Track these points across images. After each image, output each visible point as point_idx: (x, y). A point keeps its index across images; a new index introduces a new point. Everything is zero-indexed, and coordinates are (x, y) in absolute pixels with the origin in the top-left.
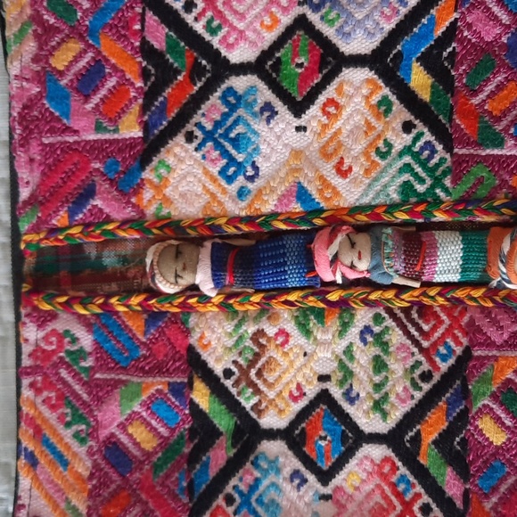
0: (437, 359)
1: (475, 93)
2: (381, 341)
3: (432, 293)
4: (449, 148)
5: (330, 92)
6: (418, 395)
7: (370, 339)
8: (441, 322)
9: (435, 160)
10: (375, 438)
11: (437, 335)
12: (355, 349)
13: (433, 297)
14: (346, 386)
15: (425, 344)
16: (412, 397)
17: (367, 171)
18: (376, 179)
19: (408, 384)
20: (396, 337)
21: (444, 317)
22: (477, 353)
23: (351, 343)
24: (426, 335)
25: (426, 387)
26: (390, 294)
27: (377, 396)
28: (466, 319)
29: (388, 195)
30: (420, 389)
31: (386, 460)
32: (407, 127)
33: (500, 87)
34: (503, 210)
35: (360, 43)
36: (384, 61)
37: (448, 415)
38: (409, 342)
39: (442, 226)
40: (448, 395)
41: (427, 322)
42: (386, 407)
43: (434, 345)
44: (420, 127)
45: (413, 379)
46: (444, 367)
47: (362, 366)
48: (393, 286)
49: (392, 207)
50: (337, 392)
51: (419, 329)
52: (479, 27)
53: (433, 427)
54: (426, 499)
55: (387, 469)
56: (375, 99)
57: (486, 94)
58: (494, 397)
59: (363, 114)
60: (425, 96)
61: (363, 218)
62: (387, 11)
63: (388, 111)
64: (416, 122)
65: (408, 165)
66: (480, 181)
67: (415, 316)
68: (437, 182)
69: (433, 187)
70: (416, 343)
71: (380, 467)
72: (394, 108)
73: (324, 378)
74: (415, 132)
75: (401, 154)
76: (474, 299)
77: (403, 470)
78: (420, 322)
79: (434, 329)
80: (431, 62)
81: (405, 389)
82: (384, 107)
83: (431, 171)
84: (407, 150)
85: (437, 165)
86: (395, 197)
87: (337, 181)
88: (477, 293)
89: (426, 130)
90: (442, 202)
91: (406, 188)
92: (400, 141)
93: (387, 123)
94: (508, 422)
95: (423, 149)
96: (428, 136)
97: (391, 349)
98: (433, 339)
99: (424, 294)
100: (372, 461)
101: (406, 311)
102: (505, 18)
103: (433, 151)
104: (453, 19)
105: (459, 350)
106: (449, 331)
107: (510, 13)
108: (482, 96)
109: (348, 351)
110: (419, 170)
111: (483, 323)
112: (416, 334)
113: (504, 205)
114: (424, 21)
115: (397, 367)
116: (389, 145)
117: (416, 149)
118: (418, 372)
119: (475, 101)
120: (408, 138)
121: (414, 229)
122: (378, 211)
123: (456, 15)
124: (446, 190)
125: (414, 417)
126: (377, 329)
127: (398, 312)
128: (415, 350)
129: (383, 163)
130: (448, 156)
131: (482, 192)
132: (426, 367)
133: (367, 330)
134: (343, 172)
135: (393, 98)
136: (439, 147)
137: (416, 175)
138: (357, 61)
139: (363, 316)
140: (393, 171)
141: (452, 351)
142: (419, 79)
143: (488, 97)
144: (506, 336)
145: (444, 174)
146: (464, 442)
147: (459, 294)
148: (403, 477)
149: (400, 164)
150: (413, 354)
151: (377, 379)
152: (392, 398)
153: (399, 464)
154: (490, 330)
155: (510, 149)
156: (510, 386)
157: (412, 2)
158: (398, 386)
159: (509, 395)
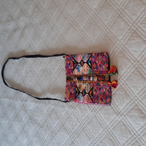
1: (93, 65)
2: (88, 85)
4: (92, 69)
5: (84, 65)
6: (90, 90)
8: (91, 84)
10: (87, 93)
20: (89, 85)
31: (88, 95)
32: (89, 68)
34: (95, 75)
35: (85, 61)
36: (87, 63)
39: (92, 76)
40: (92, 90)
44: (90, 68)
46: (92, 87)
48: (88, 81)
49: (88, 74)
50: (85, 89)
53: (91, 92)
54: (90, 98)
61: (86, 75)
68: (91, 72)
73: (84, 88)
80: (90, 63)
82: (87, 66)
84: (89, 70)
87: (84, 72)
91: (89, 73)
92: (89, 69)
94: (95, 92)
96: (90, 69)
99: (90, 81)
107: (94, 59)
109: (86, 86)
115: (89, 87)
125: (90, 92)
127: (89, 83)
129: (87, 71)
133: (87, 84)
134: (85, 71)
138: (85, 63)
139: (87, 83)
142: (90, 64)
146: (93, 94)
147: (93, 81)
154: (94, 85)
155: (95, 70)
156: (95, 89)
157: (88, 58)
158: (89, 89)
159: (95, 90)
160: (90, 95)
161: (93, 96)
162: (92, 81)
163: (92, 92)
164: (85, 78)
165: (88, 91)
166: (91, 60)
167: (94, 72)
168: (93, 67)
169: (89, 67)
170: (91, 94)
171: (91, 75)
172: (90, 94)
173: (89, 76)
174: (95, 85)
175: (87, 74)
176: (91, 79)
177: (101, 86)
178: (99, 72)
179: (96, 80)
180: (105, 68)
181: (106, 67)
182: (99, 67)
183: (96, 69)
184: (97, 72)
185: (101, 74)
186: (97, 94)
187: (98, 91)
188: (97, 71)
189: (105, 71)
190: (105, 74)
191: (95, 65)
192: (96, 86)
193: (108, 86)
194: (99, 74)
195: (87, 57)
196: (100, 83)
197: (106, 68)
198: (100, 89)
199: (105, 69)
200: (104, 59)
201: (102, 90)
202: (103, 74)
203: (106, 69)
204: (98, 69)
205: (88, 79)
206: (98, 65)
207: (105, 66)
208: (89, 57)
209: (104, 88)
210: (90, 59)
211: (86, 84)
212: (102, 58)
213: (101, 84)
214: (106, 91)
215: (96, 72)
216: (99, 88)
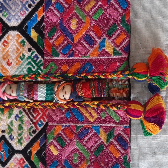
0: (38, 126)
1: (51, 39)
2: (21, 120)
3: (37, 104)
5: (5, 38)
6: (31, 138)
7: (18, 119)
8: (39, 114)
9: (38, 61)
10: (19, 152)
11: (38, 118)
12: (13, 122)
13: (37, 106)
14: (10, 134)
15: (35, 121)
16: (29, 138)
17: (17, 64)
18: (20, 67)
19: (28, 134)
20: (26, 118)
21: (41, 112)
22: (50, 124)
23: (12, 120)
24: (35, 118)
25: (34, 135)
26: (24, 104)
27: (19, 138)
28: (47, 113)
29: (23, 72)
30: (32, 136)
31: (21, 159)
32: (29, 50)
33: (58, 37)
34: (59, 77)
35: (14, 23)
36: (22, 29)
37: (40, 145)
38: (29, 120)
40: (41, 138)
41: (35, 113)
42: (22, 141)
43: (37, 121)
44: (34, 50)
45: (30, 132)
46: (40, 128)
47: (15, 128)
48: (25, 102)
49: (25, 76)
50: (7, 136)
52: (51, 18)
53: (35, 149)
55: (22, 162)
56: (20, 41)
57: (54, 39)
58: (54, 139)
59: (16, 45)
60: (35, 40)
61: (16, 79)
62: (22, 12)
63: (24, 45)
64: (33, 48)
65: (30, 62)
66: (52, 68)
67: (32, 111)
68: (39, 68)
69: (37, 69)
70: (32, 120)
71: (20, 161)
72: (26, 44)
73: (3, 131)
74: (32, 51)
75: (27, 59)
76: (50, 106)
77: (26, 163)
78: (33, 113)
79: (37, 116)
80: (37, 29)
81: (27, 135)
82: (22, 43)
83: (37, 64)
84: (29, 57)
85: (39, 62)
86: (26, 72)
87: (7, 67)
88: (51, 104)
89: (35, 51)
90: (40, 74)
91: (29, 70)
92: (27, 54)
93: (23, 48)
94: (59, 147)
95: (34, 57)
96: (36, 53)
97: (24, 122)
98: (37, 119)
99: (34, 104)
100: (17, 159)
101: (29, 110)
102: (58, 15)
103: (38, 58)
104: (43, 15)
105: (45, 123)
106: (42, 117)
107: (60, 13)
108: (53, 40)
109: (11, 123)
110: (33, 64)
111: (52, 114)
112: (32, 117)
113: (59, 76)
114: (34, 16)
115: (25, 128)
116: (24, 55)
117: (32, 57)
118: (32, 130)
119: (51, 42)
120: (30, 53)
121: (32, 83)
122: (20, 77)
123: (44, 14)
124: (41, 70)
126: (20, 116)
127: (27, 110)
128: (31, 123)
129: (22, 61)
130: (42, 59)
131: (53, 71)
132: (34, 128)
133: (17, 116)
134: (9, 64)
135: (26, 41)
136: (40, 57)
137: (32, 65)
138: (13, 28)
139: (16, 111)
140: (25, 64)
141: (42, 123)
142: (34, 35)
143: (55, 40)
144: (59, 119)
145: (41, 65)
146: (45, 154)
147: (46, 104)
148: (26, 165)
149: (27, 62)
150: (30, 124)
151: (20, 132)
152: (24, 138)
153: (25, 160)
155: (61, 57)
156: (59, 135)
157: (30, 10)
158: (25, 134)
159: (59, 139)
160: (34, 158)
162: (42, 102)
163: (44, 147)
164: (8, 92)
166: (43, 17)
167: (52, 64)
168: (51, 46)
169: (28, 45)
170: (39, 153)
171: (40, 79)
172: (30, 153)
173: (27, 81)
174: (57, 119)
177: (89, 122)
178: (78, 66)
179: (65, 100)
180: (114, 50)
181: (118, 46)
183: (64, 55)
184: (71, 67)
185: (88, 73)
187: (71, 140)
188: (71, 63)
189: (114, 61)
191: (62, 38)
193: (121, 123)
196: (83, 111)
197: (118, 49)
198: (82, 134)
199: (115, 53)
200: (110, 11)
202: (100, 73)
203: (121, 54)
204: (73, 55)
205: (24, 96)
206: (77, 38)
207: (117, 42)
208: (34, 5)
209: (101, 131)
210: (40, 15)
211: (13, 116)
212: (101, 7)
213: (91, 115)
215: (65, 68)
216: (77, 132)
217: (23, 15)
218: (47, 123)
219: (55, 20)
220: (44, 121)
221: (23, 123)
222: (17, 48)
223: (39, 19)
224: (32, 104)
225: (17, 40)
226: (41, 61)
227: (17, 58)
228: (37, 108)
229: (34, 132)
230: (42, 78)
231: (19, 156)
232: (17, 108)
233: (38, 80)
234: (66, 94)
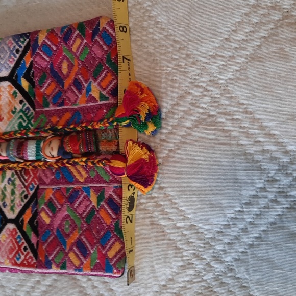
0: (29, 190)
1: (42, 87)
2: (14, 184)
3: (28, 164)
6: (23, 204)
7: (10, 183)
8: (30, 176)
10: (11, 221)
11: (29, 181)
12: (6, 186)
13: (28, 166)
14: (4, 201)
15: (26, 184)
16: (21, 205)
17: (9, 119)
18: (11, 122)
19: (20, 200)
20: (18, 182)
21: (32, 174)
22: (41, 187)
23: (5, 185)
24: (26, 181)
25: (26, 201)
26: (15, 165)
27: (12, 204)
28: (38, 174)
29: (14, 127)
30: (23, 201)
31: (14, 229)
32: (21, 102)
33: (49, 85)
34: (49, 131)
35: (4, 73)
36: (12, 78)
37: (32, 211)
38: (21, 183)
40: (32, 204)
41: (26, 176)
42: (14, 209)
43: (29, 184)
44: (25, 102)
45: (22, 198)
46: (32, 192)
47: (8, 193)
49: (15, 132)
51: (24, 178)
52: (39, 62)
53: (27, 217)
54: (26, 245)
55: (14, 233)
56: (12, 92)
57: (45, 87)
58: (45, 204)
59: (8, 98)
60: (27, 90)
61: (7, 137)
62: (11, 60)
63: (16, 96)
64: (24, 100)
65: (21, 116)
66: (42, 121)
67: (23, 173)
68: (29, 121)
69: (28, 123)
70: (23, 184)
71: (12, 232)
72: (18, 95)
74: (23, 103)
75: (19, 112)
76: (40, 166)
77: (19, 234)
78: (24, 175)
79: (28, 178)
80: (28, 77)
81: (19, 201)
82: (14, 95)
83: (27, 117)
84: (21, 110)
85: (30, 115)
86: (17, 128)
88: (41, 164)
89: (27, 103)
90: (30, 129)
91: (20, 125)
92: (19, 107)
93: (15, 101)
94: (50, 214)
95: (26, 109)
96: (27, 105)
97: (16, 186)
98: (29, 182)
99: (25, 165)
100: (9, 230)
101: (21, 171)
102: (47, 59)
103: (29, 110)
104: (31, 61)
105: (36, 186)
106: (33, 180)
107: (48, 57)
108: (44, 89)
109: (5, 188)
110: (24, 117)
111: (42, 175)
112: (23, 180)
113: (49, 129)
114: (22, 62)
115: (17, 193)
116: (15, 109)
117: (24, 110)
118: (24, 195)
119: (42, 90)
120: (21, 106)
121: (23, 140)
122: (11, 133)
123: (32, 59)
124: (32, 125)
125: (22, 212)
126: (12, 179)
127: (18, 172)
128: (23, 186)
129: (13, 115)
130: (33, 112)
131: (42, 125)
132: (26, 193)
133: (10, 179)
135: (17, 91)
136: (31, 109)
137: (23, 119)
138: (5, 79)
139: (9, 174)
140: (16, 118)
141: (34, 187)
142: (25, 84)
143: (46, 89)
144: (49, 181)
145: (32, 118)
146: (37, 222)
147: (36, 164)
148: (19, 236)
149: (19, 116)
150: (22, 188)
151: (12, 198)
152: (16, 206)
153: (18, 231)
154: (44, 178)
155: (51, 108)
156: (50, 200)
157: (18, 55)
158: (17, 201)
159: (50, 204)
160: (26, 227)
161: (37, 234)
162: (33, 161)
163: (36, 214)
165: (12, 209)
166: (31, 63)
167: (42, 117)
168: (42, 95)
169: (20, 97)
170: (31, 222)
171: (31, 135)
172: (23, 221)
173: (19, 139)
174: (47, 181)
175: (8, 130)
176: (31, 152)
177: (78, 182)
178: (68, 116)
179: (53, 157)
180: (101, 94)
181: (104, 90)
182: (69, 94)
183: (54, 104)
184: (60, 118)
185: (76, 124)
186: (57, 223)
187: (62, 205)
188: (60, 114)
189: (100, 107)
190: (101, 121)
191: (53, 86)
192: (53, 182)
193: (111, 182)
194: (68, 123)
195: (11, 51)
196: (72, 169)
197: (104, 93)
198: (72, 197)
199: (102, 97)
200: (95, 49)
201: (80, 204)
202: (88, 122)
203: (107, 99)
204: (62, 104)
205: (13, 156)
206: (67, 82)
207: (104, 84)
208: (21, 50)
209: (92, 192)
210: (28, 60)
211: (6, 180)
212: (86, 45)
213: (80, 174)
214: (98, 203)
215: (54, 119)
216: (67, 195)
217: (11, 62)
218: (38, 186)
219: (44, 64)
220: (36, 184)
221: (15, 188)
222: (10, 101)
223: (28, 66)
224: (23, 164)
225: (9, 92)
226: (32, 113)
227: (9, 113)
228: (28, 170)
229: (26, 197)
230: (32, 133)
231: (11, 226)
232: (9, 170)
233: (29, 136)
234: (52, 149)
